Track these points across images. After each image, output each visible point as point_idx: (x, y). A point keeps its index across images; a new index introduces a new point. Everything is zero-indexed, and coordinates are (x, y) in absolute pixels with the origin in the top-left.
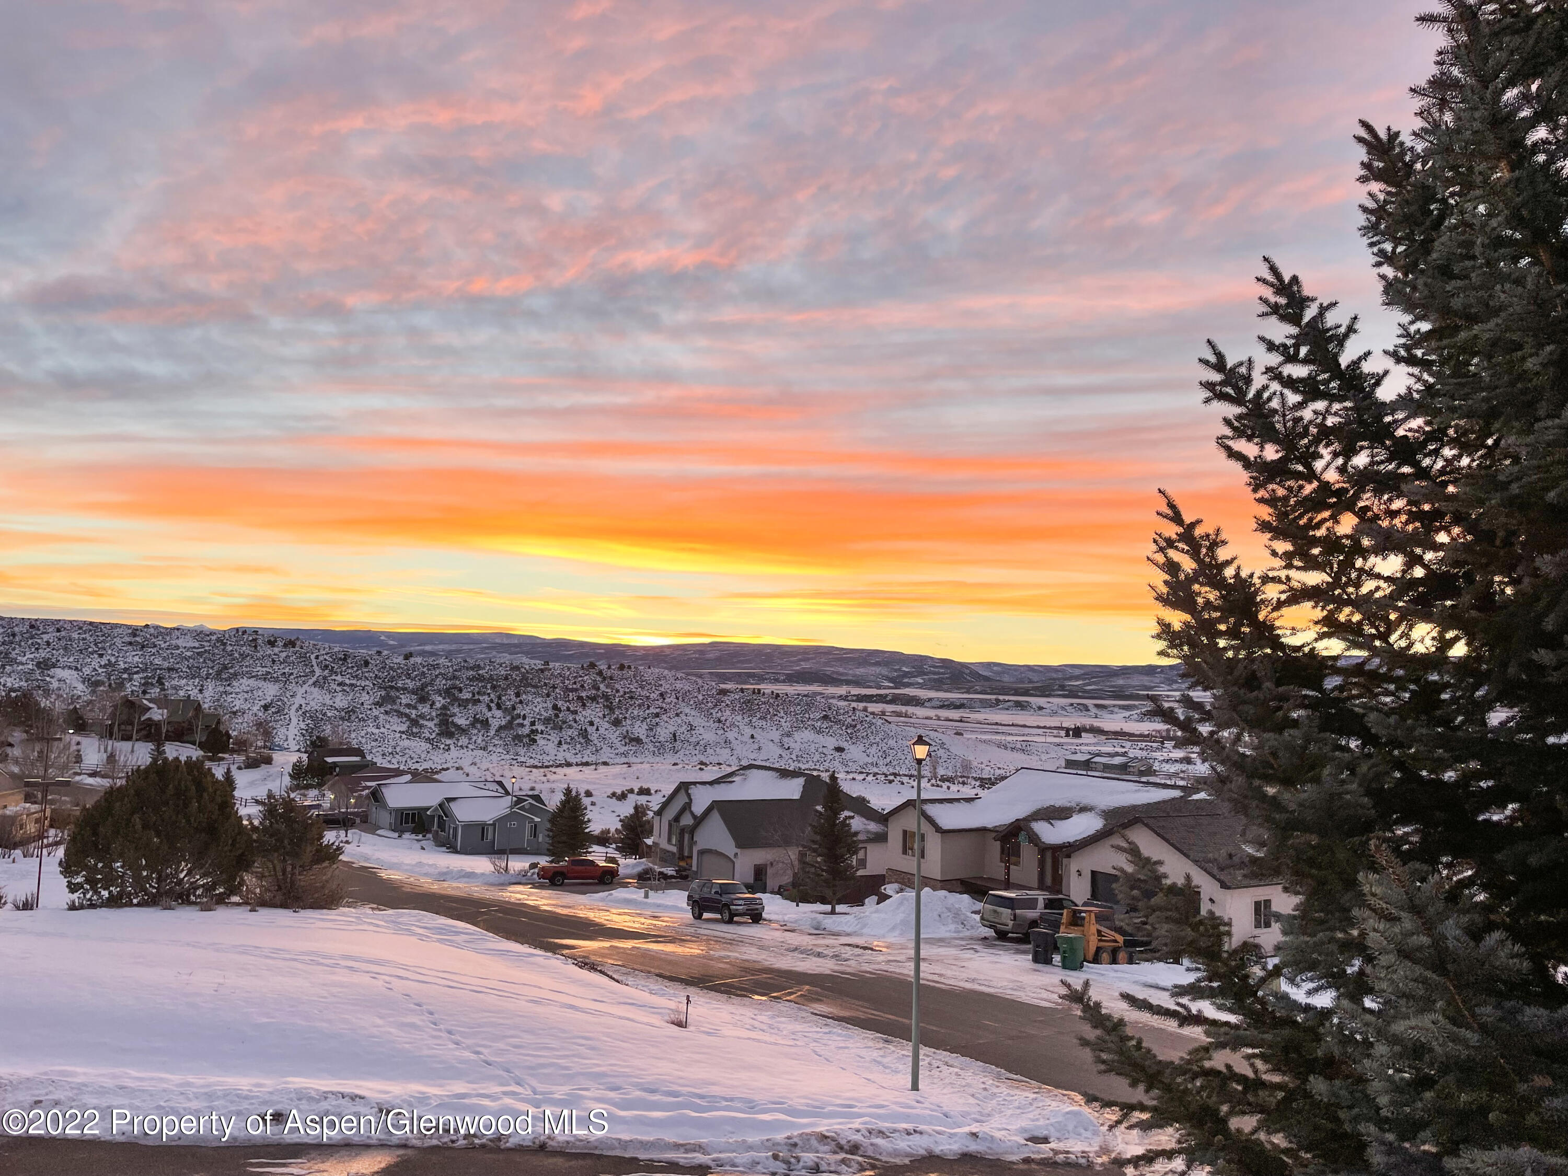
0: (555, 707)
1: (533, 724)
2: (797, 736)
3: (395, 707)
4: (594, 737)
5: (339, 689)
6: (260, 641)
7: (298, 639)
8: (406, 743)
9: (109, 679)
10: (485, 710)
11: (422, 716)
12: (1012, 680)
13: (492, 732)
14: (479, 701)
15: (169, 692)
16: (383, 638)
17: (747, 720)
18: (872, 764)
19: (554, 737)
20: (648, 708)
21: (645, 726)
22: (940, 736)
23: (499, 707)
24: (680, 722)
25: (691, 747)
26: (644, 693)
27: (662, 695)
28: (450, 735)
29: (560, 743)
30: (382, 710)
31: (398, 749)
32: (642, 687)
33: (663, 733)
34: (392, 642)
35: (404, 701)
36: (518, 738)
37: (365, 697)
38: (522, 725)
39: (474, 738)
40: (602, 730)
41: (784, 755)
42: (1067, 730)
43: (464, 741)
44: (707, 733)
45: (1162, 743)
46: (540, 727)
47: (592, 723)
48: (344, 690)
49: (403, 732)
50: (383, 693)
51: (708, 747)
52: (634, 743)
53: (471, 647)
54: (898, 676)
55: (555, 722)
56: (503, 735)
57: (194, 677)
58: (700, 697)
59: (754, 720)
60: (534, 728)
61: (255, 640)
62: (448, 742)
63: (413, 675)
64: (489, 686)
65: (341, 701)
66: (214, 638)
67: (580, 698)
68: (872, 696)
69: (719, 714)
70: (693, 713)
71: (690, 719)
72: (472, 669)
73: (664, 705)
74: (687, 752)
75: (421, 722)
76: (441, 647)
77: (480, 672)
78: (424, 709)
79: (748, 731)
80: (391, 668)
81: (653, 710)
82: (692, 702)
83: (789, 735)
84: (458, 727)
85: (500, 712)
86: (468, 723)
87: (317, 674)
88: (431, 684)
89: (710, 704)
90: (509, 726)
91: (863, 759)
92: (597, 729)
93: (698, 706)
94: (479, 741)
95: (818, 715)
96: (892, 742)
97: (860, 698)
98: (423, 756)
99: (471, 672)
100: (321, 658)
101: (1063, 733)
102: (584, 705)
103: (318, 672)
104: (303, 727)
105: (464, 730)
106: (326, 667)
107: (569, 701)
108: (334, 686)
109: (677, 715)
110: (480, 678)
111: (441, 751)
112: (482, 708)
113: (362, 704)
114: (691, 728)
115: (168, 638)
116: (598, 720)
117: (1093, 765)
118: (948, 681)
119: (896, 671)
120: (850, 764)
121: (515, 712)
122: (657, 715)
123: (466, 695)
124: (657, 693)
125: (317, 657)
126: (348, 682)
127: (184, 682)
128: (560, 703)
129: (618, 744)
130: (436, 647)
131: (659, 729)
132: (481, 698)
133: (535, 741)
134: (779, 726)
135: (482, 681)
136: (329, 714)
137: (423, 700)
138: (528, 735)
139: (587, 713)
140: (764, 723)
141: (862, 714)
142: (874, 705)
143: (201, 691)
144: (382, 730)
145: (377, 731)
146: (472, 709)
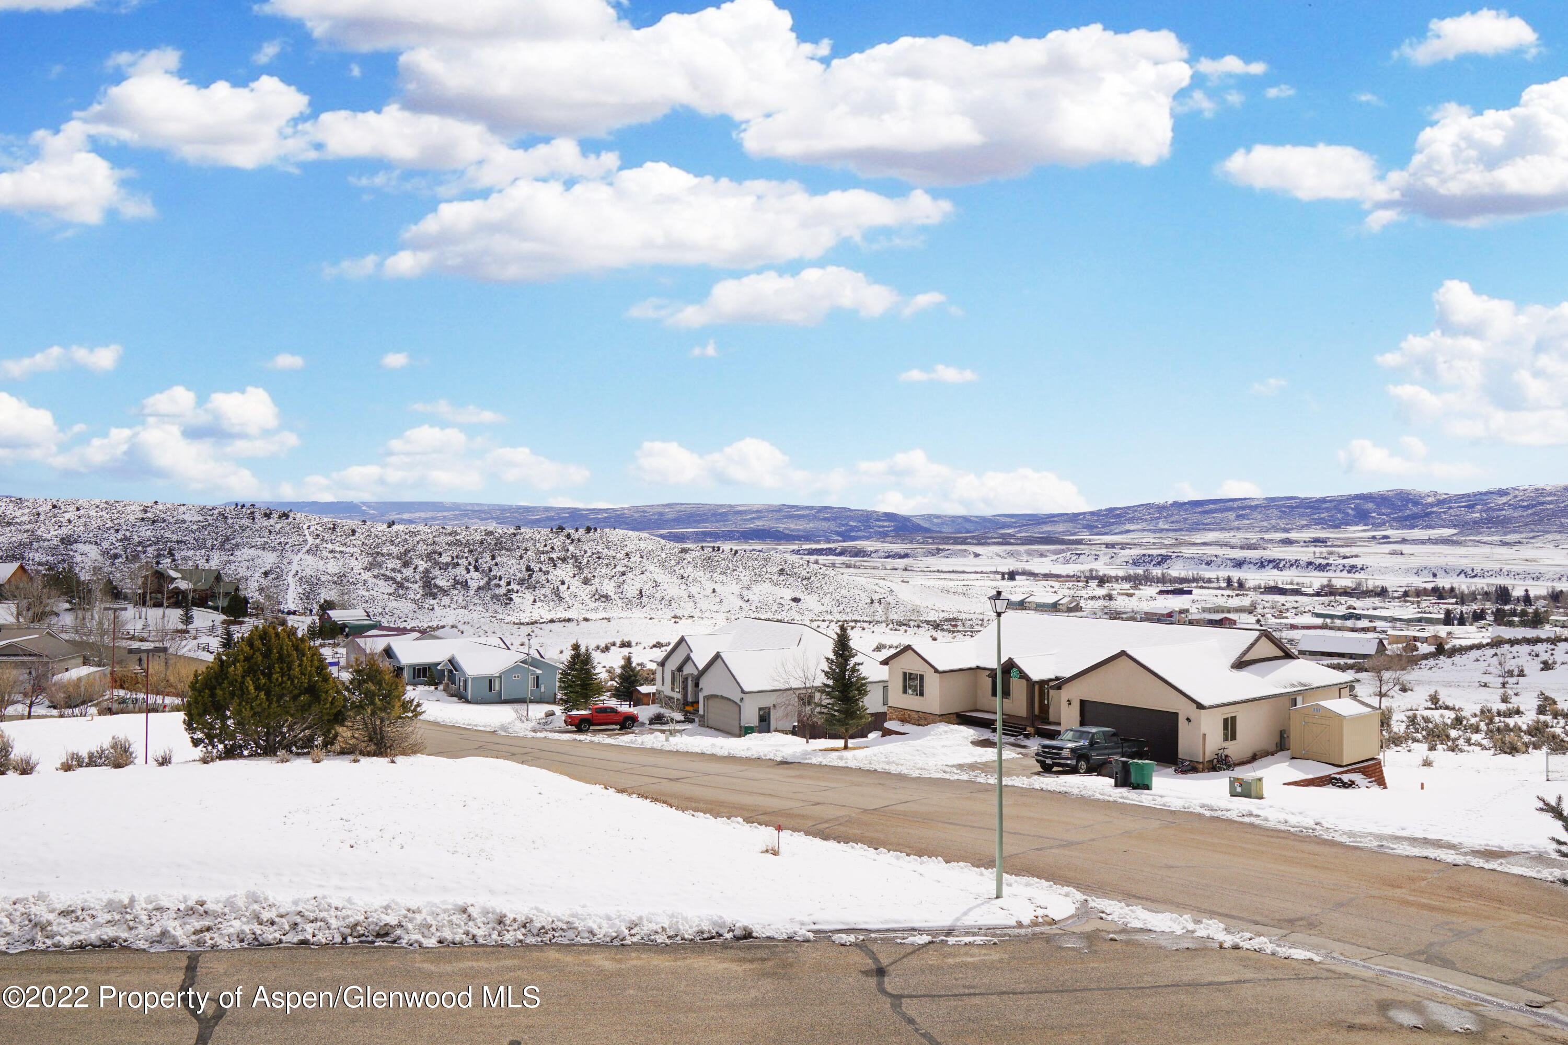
0: (528, 569)
1: (509, 584)
2: (756, 588)
3: (382, 571)
4: (565, 594)
5: (330, 555)
6: (257, 514)
7: (291, 511)
8: (394, 604)
9: (126, 552)
10: (464, 572)
11: (407, 579)
12: (950, 530)
13: (472, 593)
14: (458, 564)
15: (180, 562)
16: (364, 508)
17: (708, 575)
18: (827, 612)
19: (529, 597)
20: (615, 566)
21: (612, 584)
22: (889, 584)
23: (476, 569)
24: (645, 579)
25: (657, 602)
26: (611, 553)
27: (627, 554)
28: (434, 596)
29: (535, 601)
30: (370, 574)
31: (387, 610)
32: (609, 548)
33: (631, 590)
34: (372, 512)
35: (390, 566)
36: (495, 597)
37: (353, 563)
38: (499, 586)
39: (455, 598)
40: (572, 589)
41: (744, 606)
42: (1003, 574)
43: (446, 600)
44: (671, 587)
45: (1087, 582)
46: (515, 587)
47: (563, 583)
48: (335, 557)
49: (391, 594)
50: (371, 559)
51: (673, 602)
52: (603, 599)
53: (445, 514)
54: (846, 531)
55: (528, 581)
56: (482, 595)
57: (200, 548)
58: (664, 556)
59: (715, 575)
60: (510, 587)
61: (252, 513)
62: (432, 602)
63: (396, 542)
64: (466, 550)
65: (333, 567)
66: (216, 512)
67: (551, 559)
68: (822, 550)
69: (682, 571)
70: (657, 570)
71: (655, 576)
72: (450, 534)
73: (630, 564)
74: (654, 607)
75: (406, 584)
76: (417, 515)
77: (458, 537)
78: (408, 572)
79: (710, 586)
80: (376, 536)
81: (620, 569)
82: (656, 561)
83: (748, 588)
84: (441, 589)
85: (477, 573)
86: (449, 584)
87: (310, 543)
88: (413, 550)
89: (672, 562)
90: (486, 587)
91: (818, 608)
92: (568, 588)
93: (662, 564)
94: (460, 601)
95: (775, 569)
96: (844, 592)
97: (811, 552)
98: (410, 616)
99: (450, 538)
100: (312, 529)
101: (999, 577)
102: (555, 565)
103: (311, 540)
104: (300, 591)
105: (446, 591)
106: (318, 535)
107: (541, 562)
108: (325, 554)
109: (642, 573)
110: (458, 543)
111: (426, 611)
112: (460, 571)
113: (352, 569)
114: (657, 584)
115: (175, 514)
116: (569, 579)
117: (1027, 605)
118: (892, 534)
119: (843, 525)
120: (806, 613)
121: (492, 574)
122: (624, 574)
123: (445, 559)
124: (623, 552)
125: (309, 528)
126: (338, 549)
127: (191, 553)
128: (532, 565)
129: (588, 601)
130: (413, 516)
131: (625, 586)
132: (460, 561)
133: (511, 599)
134: (738, 580)
135: (460, 546)
136: (323, 579)
137: (406, 564)
138: (505, 595)
139: (558, 572)
140: (725, 578)
141: (816, 567)
142: (825, 557)
143: (207, 560)
144: (372, 592)
145: (366, 594)
146: (452, 572)
